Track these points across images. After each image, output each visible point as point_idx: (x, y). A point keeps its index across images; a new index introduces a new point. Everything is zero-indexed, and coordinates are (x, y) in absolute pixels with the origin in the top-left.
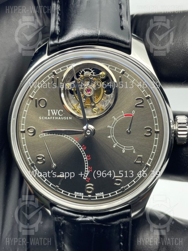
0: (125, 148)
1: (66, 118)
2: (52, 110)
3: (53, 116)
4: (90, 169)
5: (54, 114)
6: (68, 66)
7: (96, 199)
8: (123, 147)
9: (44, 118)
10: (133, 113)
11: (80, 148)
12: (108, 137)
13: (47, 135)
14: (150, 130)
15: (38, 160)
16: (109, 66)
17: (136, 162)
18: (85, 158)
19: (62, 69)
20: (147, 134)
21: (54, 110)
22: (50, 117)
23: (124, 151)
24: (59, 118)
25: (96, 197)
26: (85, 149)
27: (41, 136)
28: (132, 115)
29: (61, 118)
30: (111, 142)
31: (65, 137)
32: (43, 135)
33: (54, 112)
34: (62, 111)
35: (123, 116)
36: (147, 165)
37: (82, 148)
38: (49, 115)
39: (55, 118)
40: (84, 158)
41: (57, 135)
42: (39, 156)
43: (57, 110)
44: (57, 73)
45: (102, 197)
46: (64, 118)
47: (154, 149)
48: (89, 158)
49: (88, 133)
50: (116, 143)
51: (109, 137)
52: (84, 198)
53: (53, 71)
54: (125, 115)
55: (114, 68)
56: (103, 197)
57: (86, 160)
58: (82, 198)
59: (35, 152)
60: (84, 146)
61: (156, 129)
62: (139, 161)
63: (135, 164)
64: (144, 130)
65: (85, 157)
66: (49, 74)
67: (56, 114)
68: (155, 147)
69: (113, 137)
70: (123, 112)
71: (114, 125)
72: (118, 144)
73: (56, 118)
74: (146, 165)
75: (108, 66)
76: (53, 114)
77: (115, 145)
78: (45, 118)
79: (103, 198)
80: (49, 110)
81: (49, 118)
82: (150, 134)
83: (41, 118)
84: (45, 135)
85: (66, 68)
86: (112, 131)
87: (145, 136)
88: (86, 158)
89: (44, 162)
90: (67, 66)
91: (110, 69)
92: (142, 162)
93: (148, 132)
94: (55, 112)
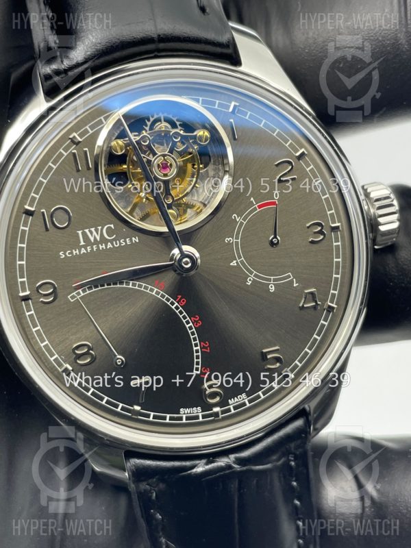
0: (274, 280)
1: (125, 241)
2: (87, 231)
3: (92, 244)
4: (204, 347)
5: (95, 238)
6: (106, 118)
7: (233, 411)
8: (270, 280)
9: (71, 253)
10: (276, 197)
11: (172, 303)
12: (231, 264)
13: (88, 292)
14: (320, 228)
15: (79, 357)
16: (200, 101)
17: (303, 305)
18: (189, 325)
19: (92, 128)
20: (315, 238)
21: (93, 229)
22: (85, 247)
23: (273, 288)
24: (110, 245)
25: (231, 407)
26: (184, 303)
27: (73, 297)
28: (274, 203)
29: (112, 244)
30: (239, 274)
31: (130, 286)
32: (79, 294)
33: (93, 235)
34: (112, 226)
35: (255, 209)
36: (329, 307)
37: (176, 304)
38: (82, 243)
39: (98, 247)
40: (187, 326)
41: (112, 286)
42: (77, 348)
43: (100, 228)
44: (81, 138)
45: (244, 404)
46: (120, 243)
47: (338, 267)
48: (197, 322)
49: (187, 263)
50: (251, 273)
51: (234, 263)
52: (204, 417)
53: (71, 137)
54: (260, 207)
55: (214, 104)
56: (247, 403)
57: (191, 328)
58: (201, 419)
59: (67, 339)
60: (180, 297)
61: (332, 223)
62: (309, 302)
63: (302, 312)
64: (307, 230)
65: (188, 323)
66: (61, 146)
67: (98, 238)
68: (338, 263)
69: (242, 262)
70: (252, 199)
71: (238, 233)
72: (256, 276)
73: (101, 247)
74: (325, 307)
75: (197, 101)
76: (92, 239)
77: (250, 280)
78: (74, 252)
79: (248, 405)
80: (80, 232)
81: (83, 251)
82: (322, 237)
83: (65, 254)
84: (82, 294)
85: (100, 122)
86: (237, 249)
87: (312, 242)
88: (191, 324)
89: (94, 359)
90: (102, 118)
91: (205, 108)
92: (316, 302)
93: (315, 233)
94: (94, 233)
